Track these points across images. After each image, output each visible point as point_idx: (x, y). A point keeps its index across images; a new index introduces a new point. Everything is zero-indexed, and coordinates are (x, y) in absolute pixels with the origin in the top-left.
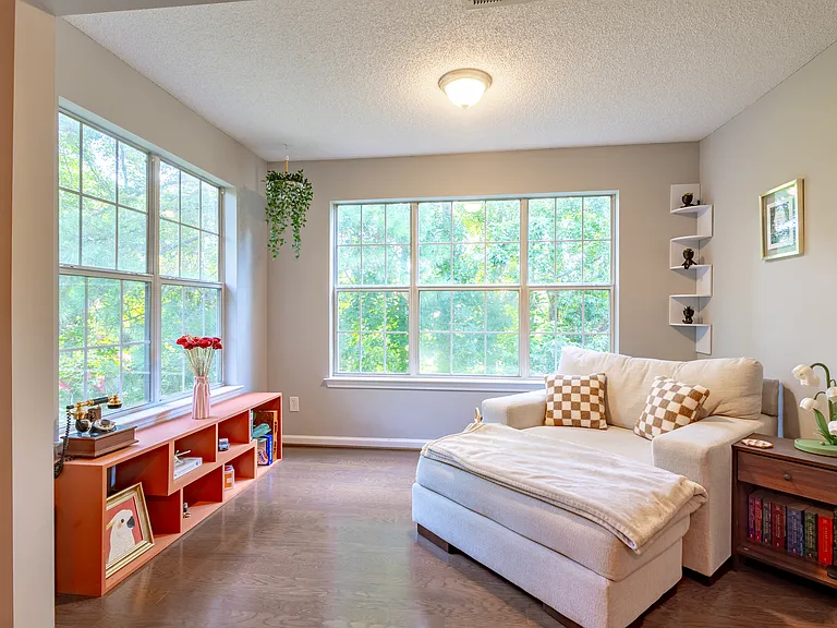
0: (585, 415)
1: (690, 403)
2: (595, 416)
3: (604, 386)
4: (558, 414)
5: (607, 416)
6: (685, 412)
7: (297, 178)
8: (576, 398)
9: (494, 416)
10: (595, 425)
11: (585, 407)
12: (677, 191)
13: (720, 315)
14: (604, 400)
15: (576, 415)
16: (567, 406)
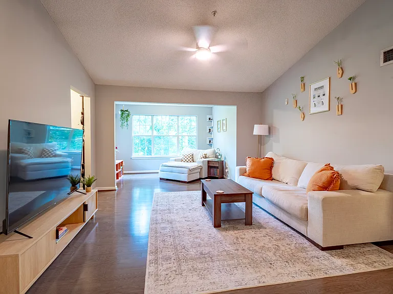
0: (189, 160)
1: (204, 156)
2: (191, 160)
3: (193, 155)
4: (184, 160)
5: (193, 160)
6: (203, 157)
7: (127, 111)
8: (187, 157)
9: (172, 160)
10: (190, 162)
11: (189, 159)
12: (208, 117)
13: (214, 142)
14: (193, 157)
15: (187, 160)
16: (186, 159)
